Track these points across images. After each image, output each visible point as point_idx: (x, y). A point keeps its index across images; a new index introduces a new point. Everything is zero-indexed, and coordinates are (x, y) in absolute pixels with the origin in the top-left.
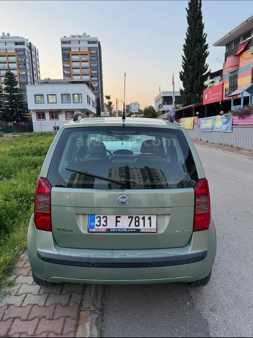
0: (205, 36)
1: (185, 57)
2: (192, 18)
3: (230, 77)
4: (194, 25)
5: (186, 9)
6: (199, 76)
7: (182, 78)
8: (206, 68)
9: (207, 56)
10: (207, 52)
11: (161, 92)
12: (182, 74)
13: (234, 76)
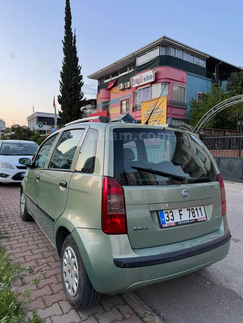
0: (79, 68)
1: (62, 83)
2: (68, 50)
3: (103, 107)
4: (70, 57)
5: (62, 41)
6: (77, 102)
7: (60, 101)
8: (82, 95)
9: (82, 86)
10: (82, 82)
11: (35, 112)
12: (60, 98)
13: (107, 106)
